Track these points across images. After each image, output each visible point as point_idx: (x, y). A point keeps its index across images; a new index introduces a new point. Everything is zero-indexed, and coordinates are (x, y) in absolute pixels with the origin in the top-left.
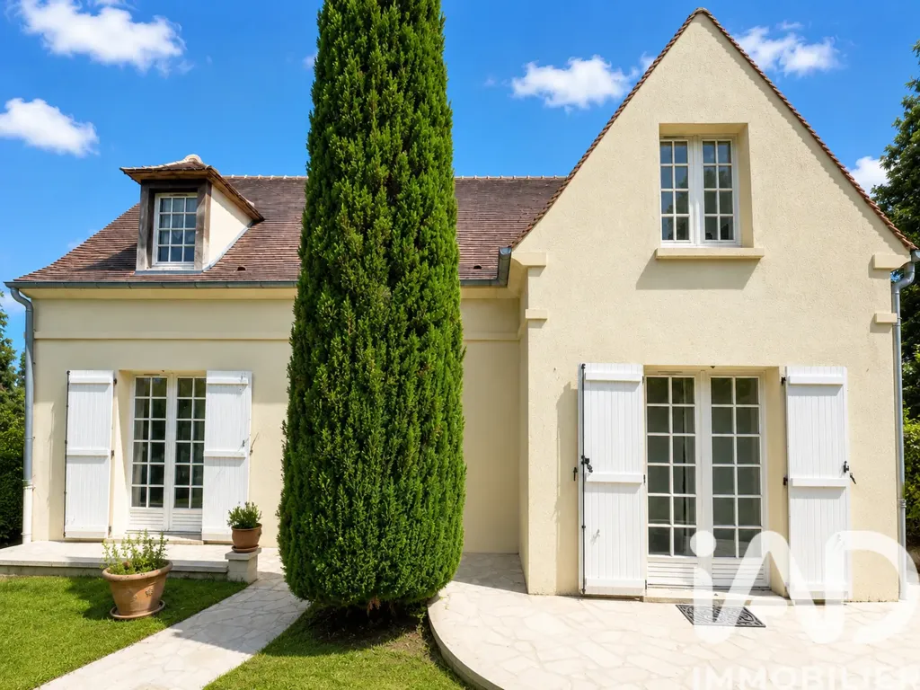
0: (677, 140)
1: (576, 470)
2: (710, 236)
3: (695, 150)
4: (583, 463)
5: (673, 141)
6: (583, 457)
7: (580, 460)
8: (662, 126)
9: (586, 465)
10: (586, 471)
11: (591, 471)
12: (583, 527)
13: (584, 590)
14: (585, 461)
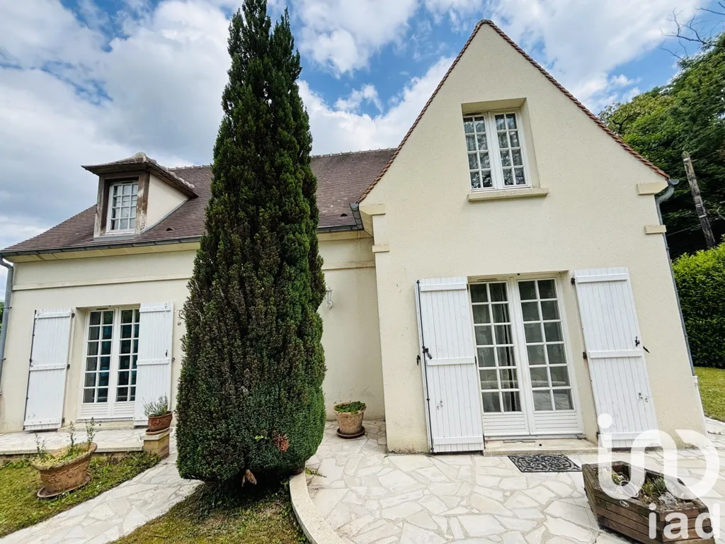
0: (476, 116)
1: (419, 358)
2: (508, 182)
3: (490, 122)
4: (424, 352)
5: (473, 117)
6: (423, 347)
7: (422, 350)
8: (463, 105)
9: (426, 354)
10: (427, 358)
11: (431, 358)
12: (428, 400)
13: (432, 449)
14: (426, 350)
